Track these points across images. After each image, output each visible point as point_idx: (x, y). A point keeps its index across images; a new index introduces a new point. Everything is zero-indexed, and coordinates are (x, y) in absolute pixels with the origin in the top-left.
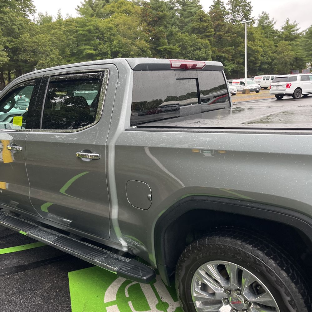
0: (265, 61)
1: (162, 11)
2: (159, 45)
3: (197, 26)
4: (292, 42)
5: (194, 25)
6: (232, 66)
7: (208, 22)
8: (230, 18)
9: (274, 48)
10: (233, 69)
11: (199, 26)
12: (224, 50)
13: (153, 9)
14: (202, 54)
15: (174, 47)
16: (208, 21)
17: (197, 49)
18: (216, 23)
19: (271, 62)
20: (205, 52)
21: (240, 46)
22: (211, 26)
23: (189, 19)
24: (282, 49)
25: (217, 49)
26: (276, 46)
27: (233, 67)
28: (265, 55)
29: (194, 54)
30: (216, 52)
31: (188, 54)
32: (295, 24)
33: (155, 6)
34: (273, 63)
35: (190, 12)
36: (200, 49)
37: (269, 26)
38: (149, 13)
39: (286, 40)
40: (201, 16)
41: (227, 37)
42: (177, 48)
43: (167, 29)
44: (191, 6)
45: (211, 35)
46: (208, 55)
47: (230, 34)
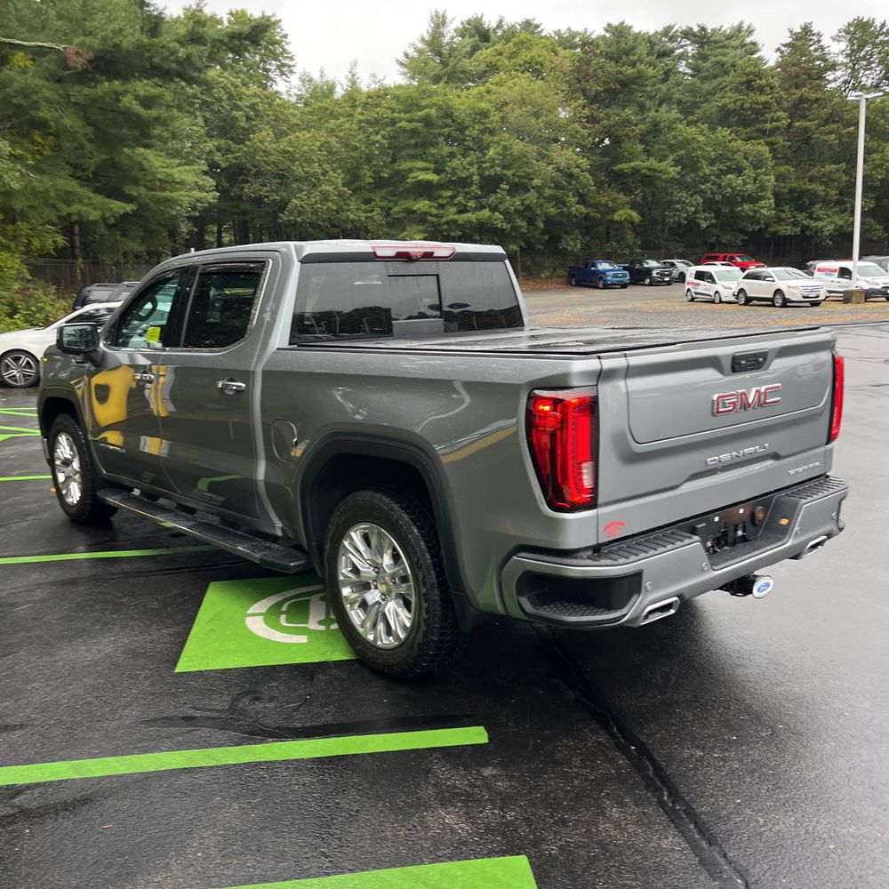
1: (633, 64)
2: (618, 160)
3: (735, 103)
5: (727, 100)
6: (836, 219)
7: (769, 91)
8: (842, 79)
11: (742, 104)
12: (813, 172)
13: (610, 57)
14: (745, 183)
15: (663, 165)
16: (772, 88)
17: (730, 170)
18: (794, 94)
20: (755, 179)
22: (779, 103)
23: (715, 82)
25: (792, 170)
27: (841, 223)
29: (719, 186)
30: (790, 179)
31: (703, 184)
33: (614, 49)
35: (718, 63)
36: (739, 171)
38: (595, 70)
40: (750, 73)
41: (827, 134)
42: (671, 169)
43: (645, 116)
44: (724, 47)
45: (778, 128)
46: (762, 188)
47: (834, 126)
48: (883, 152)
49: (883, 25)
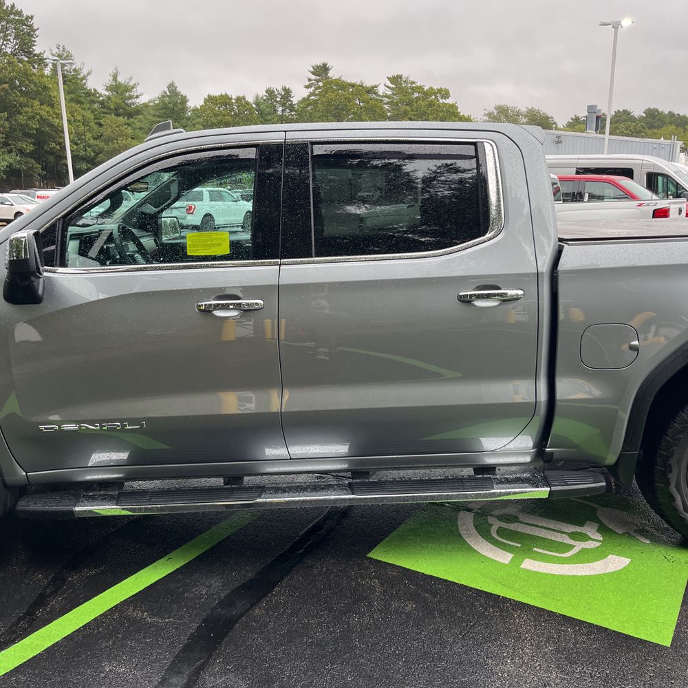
0: (82, 153)
4: (131, 120)
6: (7, 157)
9: (95, 127)
10: (10, 166)
19: (94, 158)
21: (21, 114)
24: (113, 132)
26: (100, 125)
27: (11, 160)
28: (79, 142)
32: (132, 84)
34: (96, 160)
37: (78, 79)
39: (118, 115)
48: (32, 106)
49: (13, 6)
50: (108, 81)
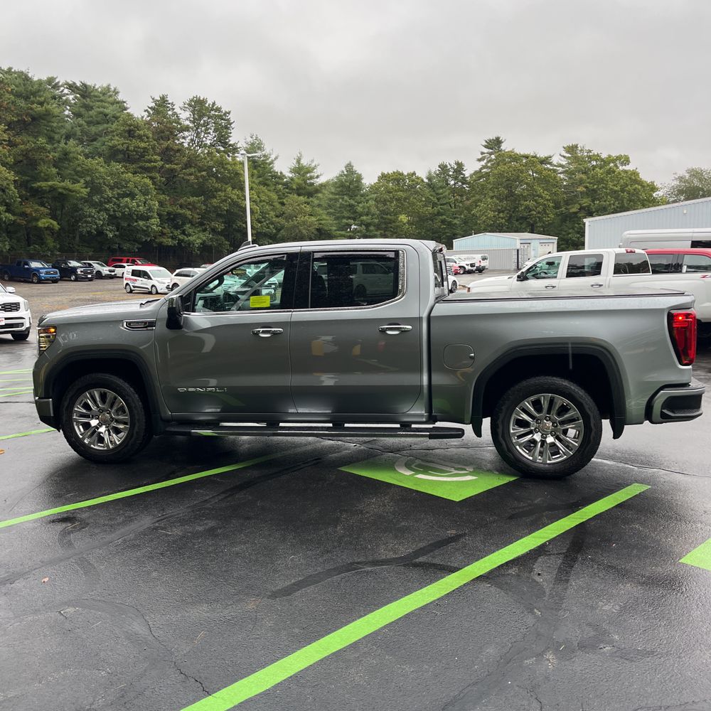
0: (265, 230)
1: (41, 104)
2: (36, 179)
3: (122, 145)
4: (311, 199)
5: (117, 143)
6: (201, 235)
7: (146, 140)
8: (189, 138)
9: (278, 206)
10: (203, 243)
11: (128, 147)
12: (182, 201)
13: (18, 95)
14: (138, 206)
15: (77, 186)
16: (148, 138)
17: (125, 195)
18: (162, 144)
19: (276, 234)
20: (145, 203)
21: (216, 197)
22: (153, 148)
23: (101, 127)
24: (293, 210)
25: (168, 198)
26: (283, 204)
27: (204, 238)
28: (263, 220)
29: (119, 206)
30: (166, 204)
31: (106, 203)
32: (313, 165)
33: (21, 89)
34: (278, 237)
35: (101, 113)
36: (132, 195)
37: (266, 163)
38: (8, 103)
39: (299, 195)
40: (131, 125)
41: (188, 175)
42: (82, 190)
43: (56, 145)
44: (102, 101)
45: (156, 167)
46: (150, 209)
47: (193, 170)
48: (225, 191)
49: (214, 104)
50: (293, 164)
